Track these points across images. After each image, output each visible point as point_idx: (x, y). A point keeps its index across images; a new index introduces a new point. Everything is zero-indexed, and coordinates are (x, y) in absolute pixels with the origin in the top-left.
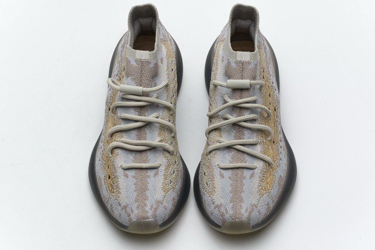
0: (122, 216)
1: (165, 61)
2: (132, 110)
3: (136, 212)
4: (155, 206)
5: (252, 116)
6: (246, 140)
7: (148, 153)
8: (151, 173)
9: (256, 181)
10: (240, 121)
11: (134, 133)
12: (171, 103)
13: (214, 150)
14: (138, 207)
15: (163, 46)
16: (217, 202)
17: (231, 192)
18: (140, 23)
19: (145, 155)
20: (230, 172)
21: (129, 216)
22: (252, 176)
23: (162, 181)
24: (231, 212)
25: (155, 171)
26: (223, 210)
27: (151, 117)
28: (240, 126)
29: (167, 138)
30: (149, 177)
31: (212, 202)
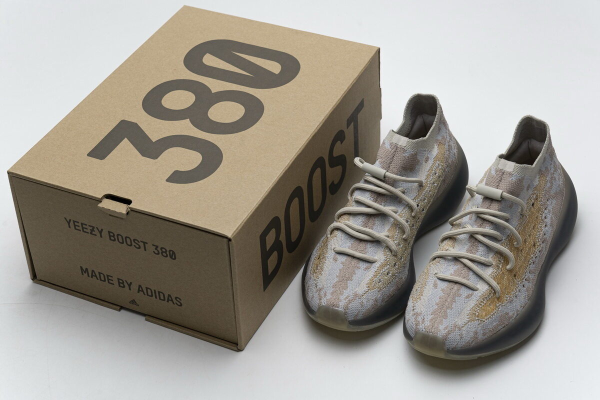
0: (314, 298)
1: (430, 162)
2: (368, 194)
3: (329, 296)
4: (351, 298)
5: (492, 232)
6: (477, 256)
7: (369, 245)
8: (363, 265)
9: (472, 303)
10: (477, 233)
11: (361, 219)
12: (418, 206)
13: (438, 257)
14: (332, 293)
15: (436, 147)
16: (418, 310)
17: (437, 304)
18: (424, 120)
19: (364, 246)
20: (446, 284)
21: (320, 299)
22: (468, 297)
23: (370, 277)
24: (427, 323)
25: (368, 265)
26: (420, 319)
27: (388, 209)
28: (476, 239)
29: (396, 237)
30: (358, 268)
31: (412, 308)
